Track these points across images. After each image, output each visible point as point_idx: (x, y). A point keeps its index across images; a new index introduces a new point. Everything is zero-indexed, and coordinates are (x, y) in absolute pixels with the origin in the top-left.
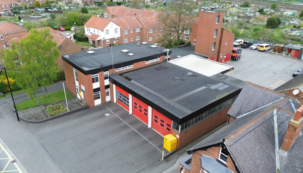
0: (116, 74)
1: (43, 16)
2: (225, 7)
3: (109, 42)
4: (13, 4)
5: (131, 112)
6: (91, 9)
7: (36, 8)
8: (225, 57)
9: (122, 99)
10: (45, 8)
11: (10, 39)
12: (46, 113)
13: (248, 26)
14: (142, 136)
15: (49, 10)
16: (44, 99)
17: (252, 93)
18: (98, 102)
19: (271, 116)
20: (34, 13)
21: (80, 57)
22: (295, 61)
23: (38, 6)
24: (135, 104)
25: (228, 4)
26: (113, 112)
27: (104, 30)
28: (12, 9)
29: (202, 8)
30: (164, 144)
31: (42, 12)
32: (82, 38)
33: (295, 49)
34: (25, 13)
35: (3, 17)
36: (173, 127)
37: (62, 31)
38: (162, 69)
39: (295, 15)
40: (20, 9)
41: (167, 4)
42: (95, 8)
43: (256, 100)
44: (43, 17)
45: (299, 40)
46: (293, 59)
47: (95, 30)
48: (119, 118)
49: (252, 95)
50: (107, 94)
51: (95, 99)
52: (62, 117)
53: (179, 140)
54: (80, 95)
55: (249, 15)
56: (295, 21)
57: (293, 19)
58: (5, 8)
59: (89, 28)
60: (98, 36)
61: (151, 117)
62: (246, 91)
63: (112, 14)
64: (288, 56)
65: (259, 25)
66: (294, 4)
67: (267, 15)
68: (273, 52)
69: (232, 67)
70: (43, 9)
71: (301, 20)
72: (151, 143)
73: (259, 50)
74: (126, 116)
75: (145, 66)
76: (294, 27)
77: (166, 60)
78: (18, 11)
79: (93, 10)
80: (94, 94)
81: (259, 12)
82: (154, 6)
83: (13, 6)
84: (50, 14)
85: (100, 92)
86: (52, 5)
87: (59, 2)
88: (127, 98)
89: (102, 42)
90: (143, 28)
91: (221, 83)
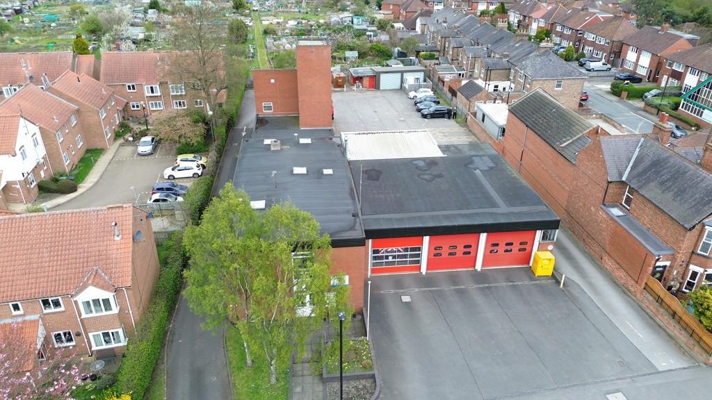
5: (424, 270)
9: (390, 260)
14: (496, 285)
17: (614, 146)
24: (435, 250)
26: (402, 291)
27: (17, 150)
30: (536, 271)
33: (368, 76)
38: (379, 176)
43: (622, 152)
48: (427, 289)
53: (552, 252)
61: (484, 251)
67: (174, 14)
72: (517, 283)
76: (266, 32)
81: (150, 7)
88: (412, 250)
89: (18, 186)
90: (81, 110)
91: (474, 158)
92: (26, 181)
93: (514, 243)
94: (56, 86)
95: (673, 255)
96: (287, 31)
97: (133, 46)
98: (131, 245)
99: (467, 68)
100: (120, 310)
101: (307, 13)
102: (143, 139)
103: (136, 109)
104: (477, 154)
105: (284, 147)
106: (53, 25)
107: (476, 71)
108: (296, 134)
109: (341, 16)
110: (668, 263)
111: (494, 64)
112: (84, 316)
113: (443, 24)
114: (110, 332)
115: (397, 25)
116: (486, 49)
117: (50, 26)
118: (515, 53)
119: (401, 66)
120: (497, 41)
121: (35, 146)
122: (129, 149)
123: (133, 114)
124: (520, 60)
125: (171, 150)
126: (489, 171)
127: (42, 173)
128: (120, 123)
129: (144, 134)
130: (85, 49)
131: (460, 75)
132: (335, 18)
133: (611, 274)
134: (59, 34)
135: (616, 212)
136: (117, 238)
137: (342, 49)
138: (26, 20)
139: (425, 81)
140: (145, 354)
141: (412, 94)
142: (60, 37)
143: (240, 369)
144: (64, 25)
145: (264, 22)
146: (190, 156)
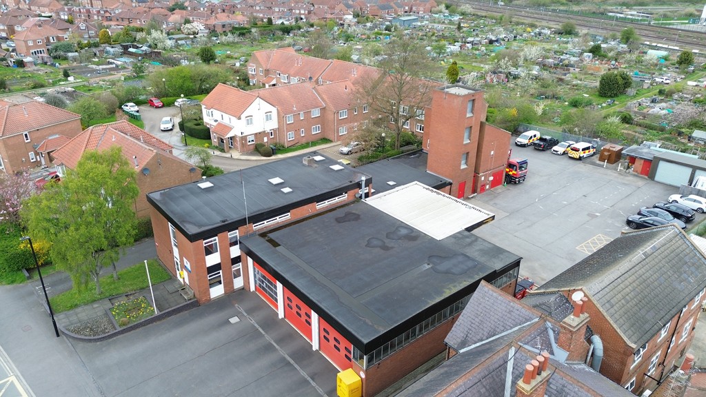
0: (253, 234)
1: (117, 66)
2: (521, 35)
3: (253, 141)
4: (51, 38)
5: (281, 315)
6: (222, 44)
7: (102, 45)
8: (491, 178)
9: (264, 286)
10: (121, 46)
11: (44, 138)
12: (112, 318)
13: (561, 90)
14: (298, 368)
15: (131, 50)
16: (110, 284)
17: (489, 303)
18: (217, 291)
19: (502, 362)
20: (98, 57)
21: (183, 197)
22: (640, 183)
23: (108, 40)
24: (287, 300)
25: (529, 29)
26: (245, 314)
27: (243, 116)
28: (50, 47)
29: (470, 39)
30: (338, 388)
31: (115, 56)
32: (198, 130)
33: (641, 158)
34: (79, 58)
35: (29, 69)
36: (354, 357)
37: (157, 107)
38: (349, 221)
39: (671, 58)
40: (69, 48)
41: (393, 29)
42: (233, 43)
43: (493, 318)
44: (117, 68)
45: (662, 130)
46: (638, 179)
47: (224, 114)
48: (257, 326)
49: (489, 308)
50: (237, 274)
51: (212, 285)
52: (144, 325)
53: (364, 382)
54: (183, 276)
55: (566, 62)
56: (665, 78)
57: (665, 69)
58: (36, 46)
59: (212, 110)
60: (230, 129)
61: (317, 330)
62: (480, 298)
63: (264, 67)
64: (628, 171)
65: (585, 87)
66: (675, 27)
67: (609, 60)
68: (598, 162)
69: (492, 215)
70: (118, 49)
71: (679, 73)
72: (313, 384)
73: (570, 157)
74: (271, 322)
75: (316, 212)
76: (661, 92)
77: (361, 197)
78: (62, 53)
79: (228, 48)
80: (210, 277)
81: (590, 51)
82: (364, 34)
83: (52, 41)
84: (132, 60)
85: (221, 271)
86: (139, 36)
87: (153, 31)
89: (238, 140)
90: (326, 108)
92: (244, 138)
93: (341, 343)
104: (475, 256)
121: (267, 119)
127: (266, 138)
136: (136, 167)
141: (673, 197)
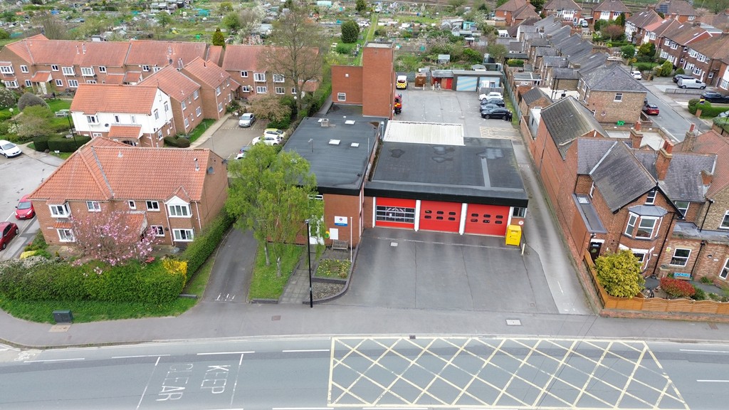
3: (162, 135)
5: (416, 228)
9: (391, 216)
14: (469, 245)
16: (271, 269)
24: (425, 213)
26: (394, 239)
27: (152, 111)
30: (508, 239)
33: (444, 78)
36: (513, 215)
38: (401, 154)
43: (596, 151)
46: (449, 92)
47: (121, 116)
49: (590, 147)
53: (523, 227)
54: (327, 236)
59: (97, 114)
60: (138, 128)
61: (465, 220)
68: (417, 88)
74: (416, 235)
76: (376, 34)
77: (381, 139)
88: (407, 210)
89: (150, 138)
90: (203, 88)
91: (489, 149)
92: (156, 134)
93: (492, 216)
94: (187, 69)
95: (606, 234)
96: (397, 33)
97: (260, 41)
98: (204, 175)
99: (543, 76)
100: (193, 217)
101: (424, 16)
102: (245, 115)
103: (246, 91)
104: (493, 146)
105: (332, 125)
106: (205, 19)
107: (548, 79)
108: (345, 117)
109: (452, 21)
110: (602, 241)
111: (564, 74)
112: (170, 216)
113: (540, 33)
114: (186, 230)
115: (501, 32)
116: (564, 59)
117: (202, 19)
118: (587, 64)
119: (484, 71)
120: (577, 53)
121: (166, 110)
122: (234, 121)
123: (244, 95)
124: (587, 72)
125: (264, 125)
126: (494, 160)
127: (168, 130)
128: (232, 101)
129: (246, 111)
130: (221, 41)
131: (536, 82)
132: (446, 22)
133: (570, 251)
134: (207, 27)
135: (583, 200)
136: (196, 170)
137: (436, 53)
138: (185, 13)
139: (500, 85)
140: (202, 243)
141: (482, 96)
142: (207, 30)
143: (261, 266)
144: (212, 19)
145: (380, 24)
146: (275, 130)
